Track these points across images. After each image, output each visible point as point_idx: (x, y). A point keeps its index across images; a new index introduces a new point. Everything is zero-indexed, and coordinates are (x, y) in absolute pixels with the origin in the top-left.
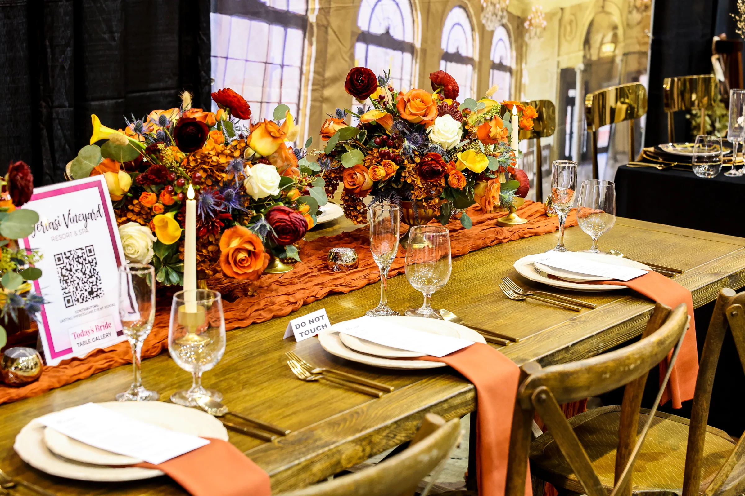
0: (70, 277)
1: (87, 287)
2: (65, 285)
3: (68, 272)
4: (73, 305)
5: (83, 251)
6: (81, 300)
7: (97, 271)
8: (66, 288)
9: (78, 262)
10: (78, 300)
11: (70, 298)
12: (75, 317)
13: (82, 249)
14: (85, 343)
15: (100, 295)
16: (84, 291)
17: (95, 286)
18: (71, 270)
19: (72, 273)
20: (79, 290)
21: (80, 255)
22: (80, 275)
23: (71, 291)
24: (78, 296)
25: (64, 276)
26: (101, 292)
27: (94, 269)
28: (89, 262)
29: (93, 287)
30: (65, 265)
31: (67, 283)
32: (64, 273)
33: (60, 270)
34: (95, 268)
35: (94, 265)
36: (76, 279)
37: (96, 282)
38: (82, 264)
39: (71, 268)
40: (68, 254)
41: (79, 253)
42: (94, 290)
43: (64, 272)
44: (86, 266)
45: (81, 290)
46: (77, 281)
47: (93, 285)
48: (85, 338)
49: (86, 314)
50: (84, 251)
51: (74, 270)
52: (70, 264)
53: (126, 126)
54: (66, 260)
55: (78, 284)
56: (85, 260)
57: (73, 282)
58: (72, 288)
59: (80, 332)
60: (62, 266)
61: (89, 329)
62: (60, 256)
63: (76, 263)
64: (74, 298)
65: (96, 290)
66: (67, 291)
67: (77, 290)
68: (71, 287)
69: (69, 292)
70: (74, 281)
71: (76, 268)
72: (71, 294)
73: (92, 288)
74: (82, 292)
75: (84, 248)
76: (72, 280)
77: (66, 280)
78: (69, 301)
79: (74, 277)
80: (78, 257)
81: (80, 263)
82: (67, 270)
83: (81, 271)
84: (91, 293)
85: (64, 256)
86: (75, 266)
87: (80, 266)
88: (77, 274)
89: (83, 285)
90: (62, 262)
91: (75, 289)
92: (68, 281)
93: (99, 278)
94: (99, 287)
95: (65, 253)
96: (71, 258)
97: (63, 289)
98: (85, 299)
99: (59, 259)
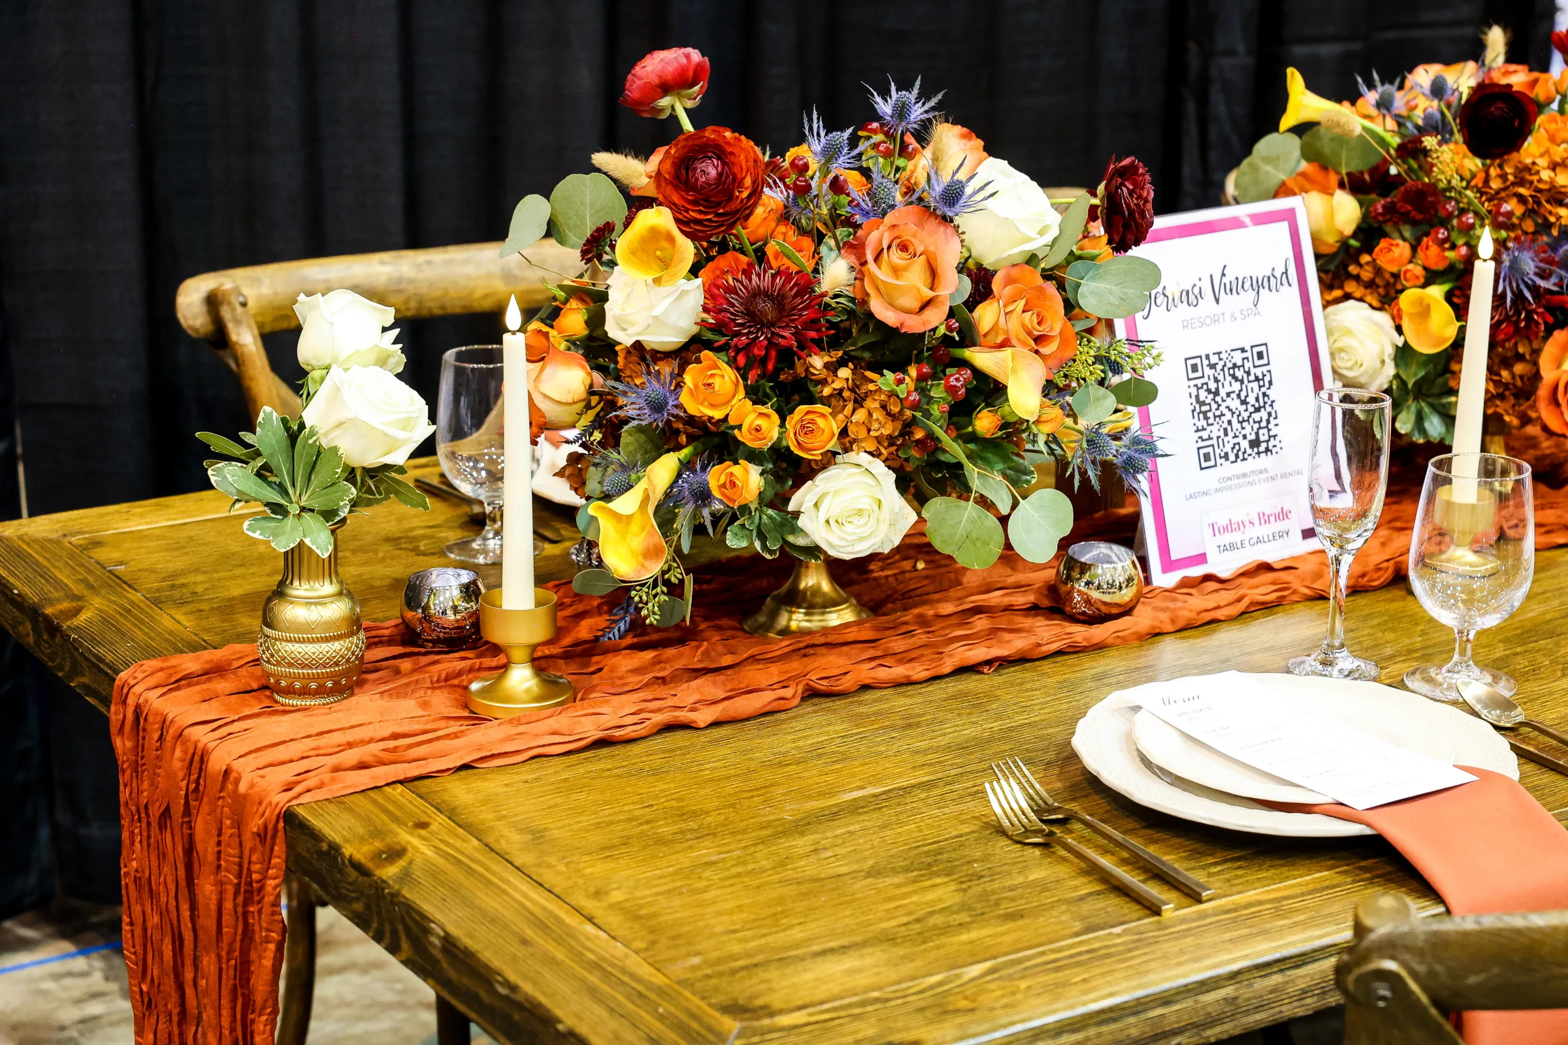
0: (1214, 406)
1: (1248, 431)
2: (1204, 423)
3: (1211, 396)
4: (1216, 465)
5: (1245, 355)
6: (1232, 457)
7: (1272, 398)
8: (1203, 429)
9: (1234, 376)
10: (1226, 457)
11: (1210, 450)
12: (1216, 490)
13: (1243, 350)
14: (1232, 547)
15: (1274, 450)
16: (1240, 439)
17: (1265, 431)
18: (1217, 393)
19: (1218, 399)
20: (1231, 434)
21: (1239, 363)
22: (1235, 404)
23: (1214, 435)
24: (1228, 448)
25: (1202, 404)
26: (1277, 442)
27: (1264, 395)
28: (1257, 379)
29: (1261, 432)
30: (1205, 380)
31: (1206, 418)
32: (1202, 398)
33: (1194, 391)
34: (1268, 392)
35: (1267, 385)
36: (1226, 411)
37: (1268, 422)
38: (1242, 382)
39: (1217, 389)
40: (1214, 359)
41: (1238, 358)
42: (1262, 438)
43: (1203, 395)
44: (1250, 385)
45: (1236, 436)
46: (1228, 415)
47: (1260, 428)
48: (1235, 537)
49: (1240, 486)
50: (1248, 354)
51: (1223, 392)
52: (1216, 380)
53: (1360, 95)
54: (1208, 371)
55: (1230, 422)
56: (1248, 373)
57: (1219, 417)
58: (1215, 431)
59: (1225, 522)
60: (1199, 382)
61: (1245, 518)
62: (1198, 361)
63: (1229, 378)
64: (1218, 451)
65: (1266, 438)
66: (1205, 435)
67: (1226, 434)
68: (1215, 428)
69: (1210, 438)
70: (1222, 415)
71: (1228, 389)
72: (1214, 442)
73: (1257, 434)
74: (1236, 440)
75: (1248, 348)
76: (1218, 413)
77: (1205, 413)
78: (1207, 457)
79: (1222, 408)
80: (1235, 366)
81: (1236, 379)
82: (1209, 391)
83: (1239, 396)
84: (1255, 443)
85: (1206, 362)
86: (1227, 384)
87: (1236, 386)
88: (1229, 402)
89: (1239, 426)
90: (1199, 374)
91: (1221, 433)
92: (1210, 415)
93: (1274, 415)
94: (1272, 433)
95: (1208, 357)
96: (1219, 367)
97: (1198, 431)
98: (1240, 454)
99: (1195, 368)
